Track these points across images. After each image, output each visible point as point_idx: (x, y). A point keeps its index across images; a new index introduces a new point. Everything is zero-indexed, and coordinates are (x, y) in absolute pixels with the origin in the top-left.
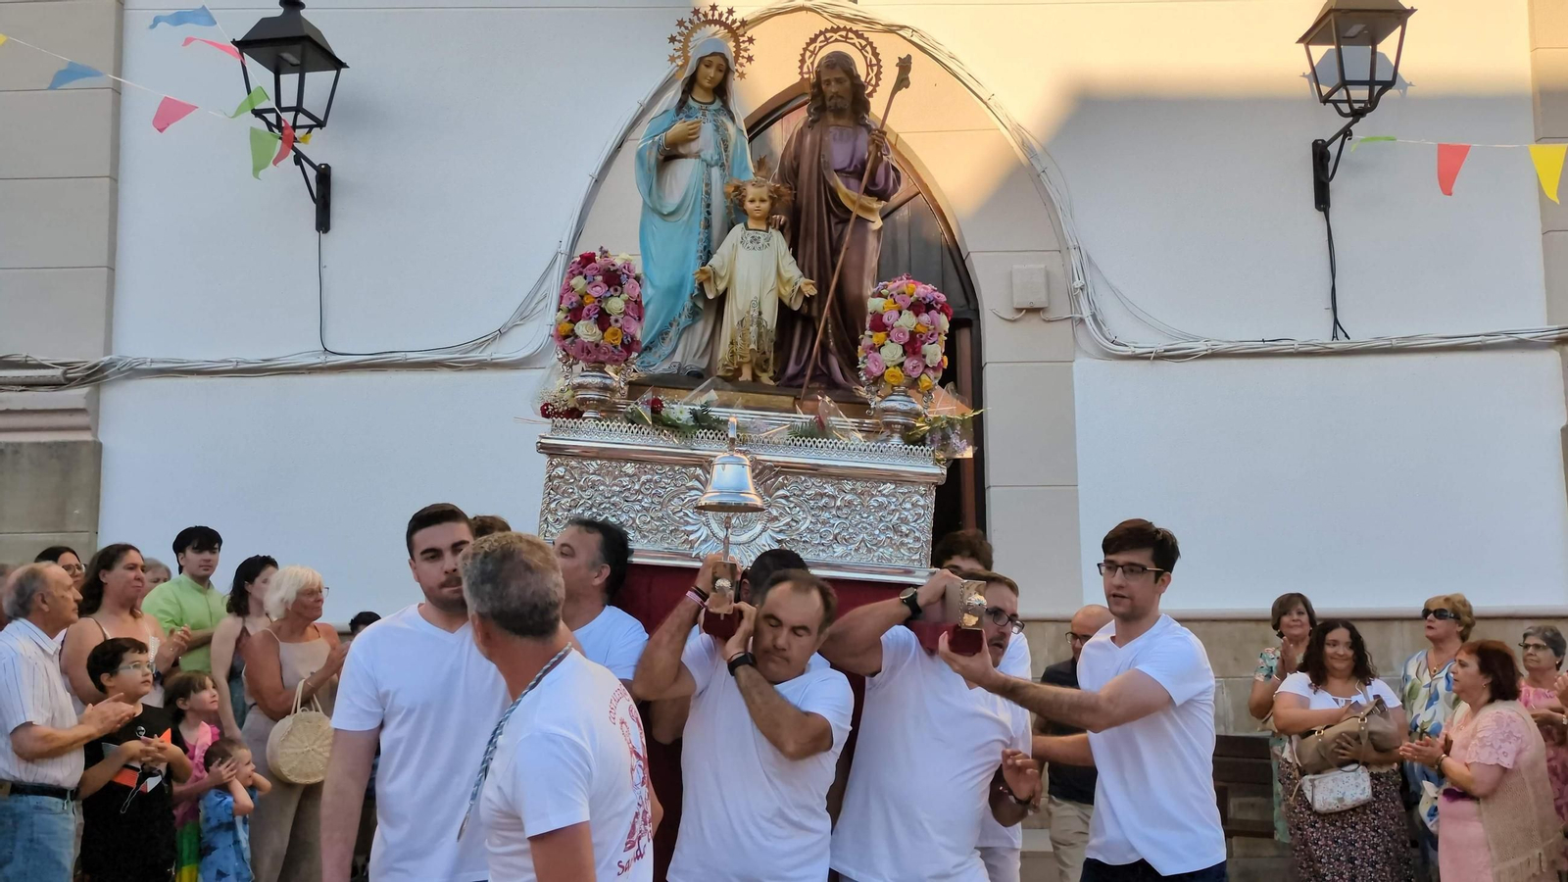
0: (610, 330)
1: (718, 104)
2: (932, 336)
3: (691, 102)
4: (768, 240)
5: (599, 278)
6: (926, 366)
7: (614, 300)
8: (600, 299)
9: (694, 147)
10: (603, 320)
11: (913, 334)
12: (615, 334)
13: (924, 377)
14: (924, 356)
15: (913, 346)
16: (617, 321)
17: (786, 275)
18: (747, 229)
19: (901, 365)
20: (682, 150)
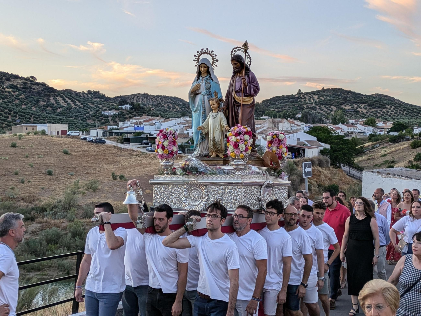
0: (165, 150)
1: (208, 76)
2: (242, 142)
3: (200, 78)
4: (216, 116)
5: (162, 137)
6: (241, 152)
7: (165, 142)
8: (162, 143)
9: (200, 91)
10: (163, 148)
11: (235, 142)
12: (166, 151)
13: (241, 154)
14: (239, 148)
15: (236, 146)
16: (166, 148)
17: (222, 125)
18: (212, 113)
19: (234, 151)
20: (197, 92)
